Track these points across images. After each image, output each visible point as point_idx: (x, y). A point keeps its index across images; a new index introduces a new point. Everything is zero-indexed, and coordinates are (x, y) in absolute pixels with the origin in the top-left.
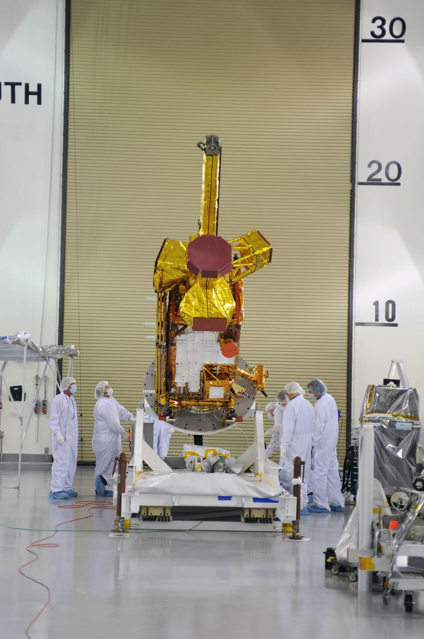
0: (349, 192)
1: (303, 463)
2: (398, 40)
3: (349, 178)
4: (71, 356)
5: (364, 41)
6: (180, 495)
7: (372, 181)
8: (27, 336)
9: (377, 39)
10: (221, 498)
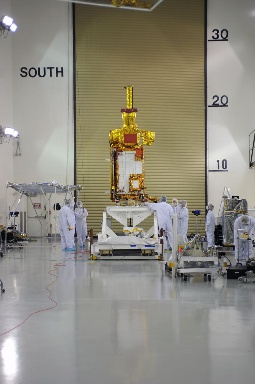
0: (204, 110)
1: (164, 231)
2: (225, 39)
3: (204, 104)
4: (79, 190)
5: (209, 41)
6: (115, 245)
7: (215, 105)
8: (56, 182)
9: (215, 39)
10: (132, 246)
